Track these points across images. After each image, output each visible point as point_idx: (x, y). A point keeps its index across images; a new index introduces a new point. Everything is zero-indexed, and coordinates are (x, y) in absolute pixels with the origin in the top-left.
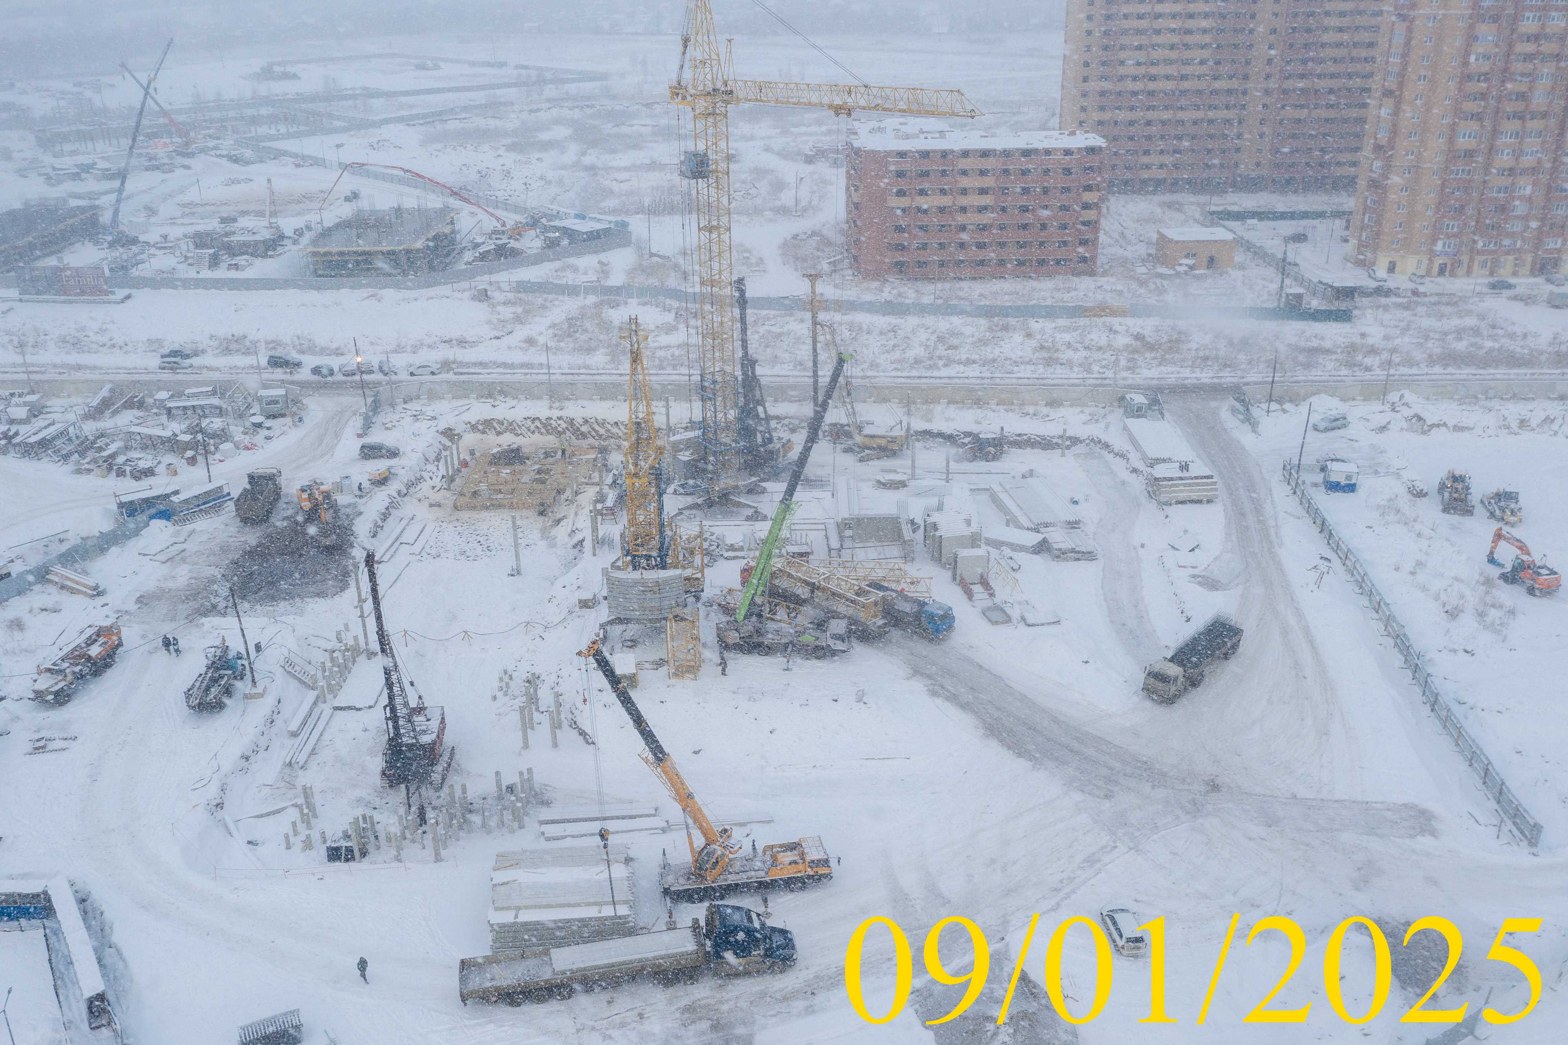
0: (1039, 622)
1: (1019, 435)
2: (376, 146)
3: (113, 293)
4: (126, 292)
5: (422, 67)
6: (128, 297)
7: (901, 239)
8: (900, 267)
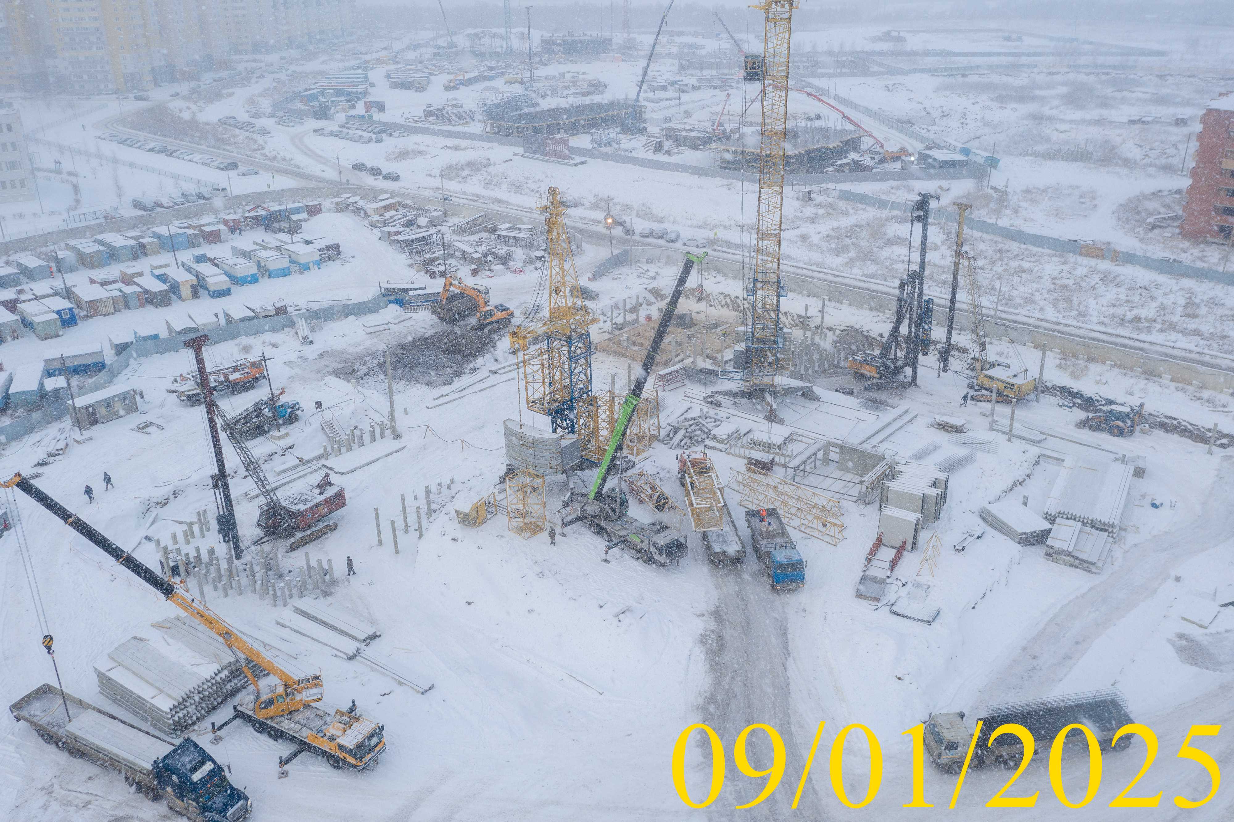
0: (905, 613)
1: (1170, 418)
2: (891, 88)
3: (573, 159)
4: (583, 159)
5: (1008, 39)
6: (583, 163)
7: (1231, 202)
8: (1226, 231)
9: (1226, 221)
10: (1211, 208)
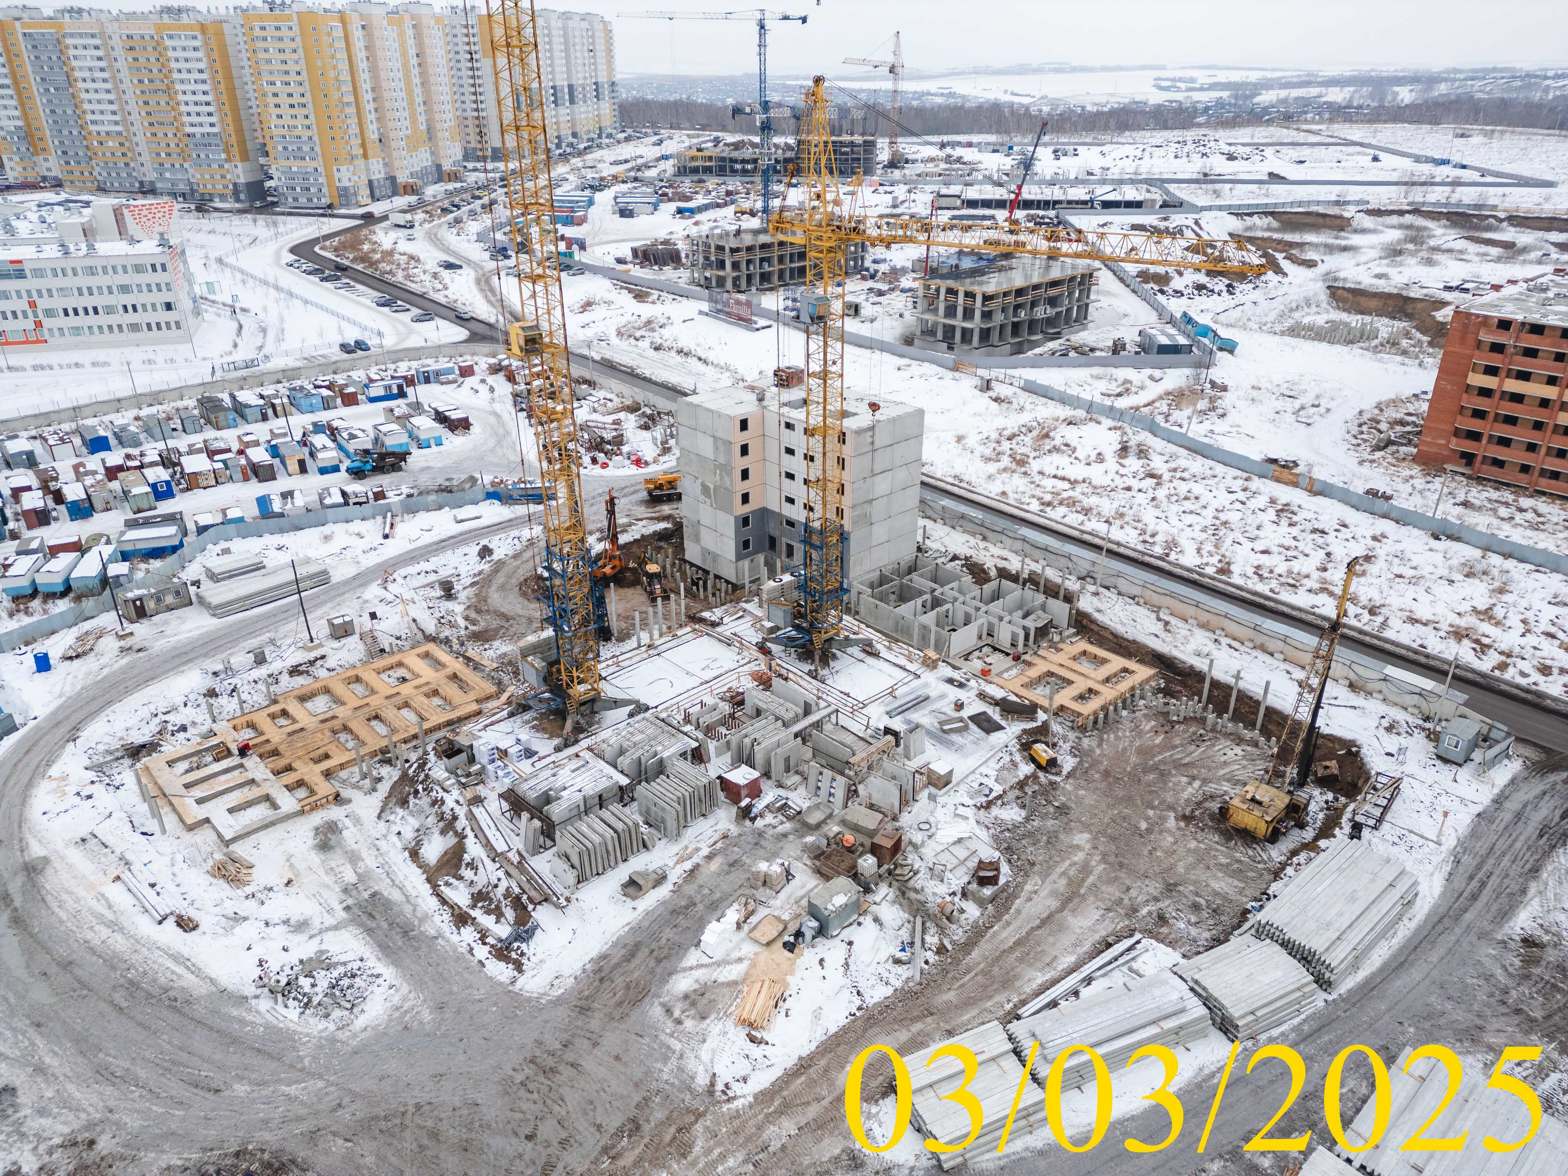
3: (756, 322)
4: (768, 322)
6: (767, 327)
7: (1475, 425)
8: (1468, 458)
9: (1468, 446)
10: (1452, 429)
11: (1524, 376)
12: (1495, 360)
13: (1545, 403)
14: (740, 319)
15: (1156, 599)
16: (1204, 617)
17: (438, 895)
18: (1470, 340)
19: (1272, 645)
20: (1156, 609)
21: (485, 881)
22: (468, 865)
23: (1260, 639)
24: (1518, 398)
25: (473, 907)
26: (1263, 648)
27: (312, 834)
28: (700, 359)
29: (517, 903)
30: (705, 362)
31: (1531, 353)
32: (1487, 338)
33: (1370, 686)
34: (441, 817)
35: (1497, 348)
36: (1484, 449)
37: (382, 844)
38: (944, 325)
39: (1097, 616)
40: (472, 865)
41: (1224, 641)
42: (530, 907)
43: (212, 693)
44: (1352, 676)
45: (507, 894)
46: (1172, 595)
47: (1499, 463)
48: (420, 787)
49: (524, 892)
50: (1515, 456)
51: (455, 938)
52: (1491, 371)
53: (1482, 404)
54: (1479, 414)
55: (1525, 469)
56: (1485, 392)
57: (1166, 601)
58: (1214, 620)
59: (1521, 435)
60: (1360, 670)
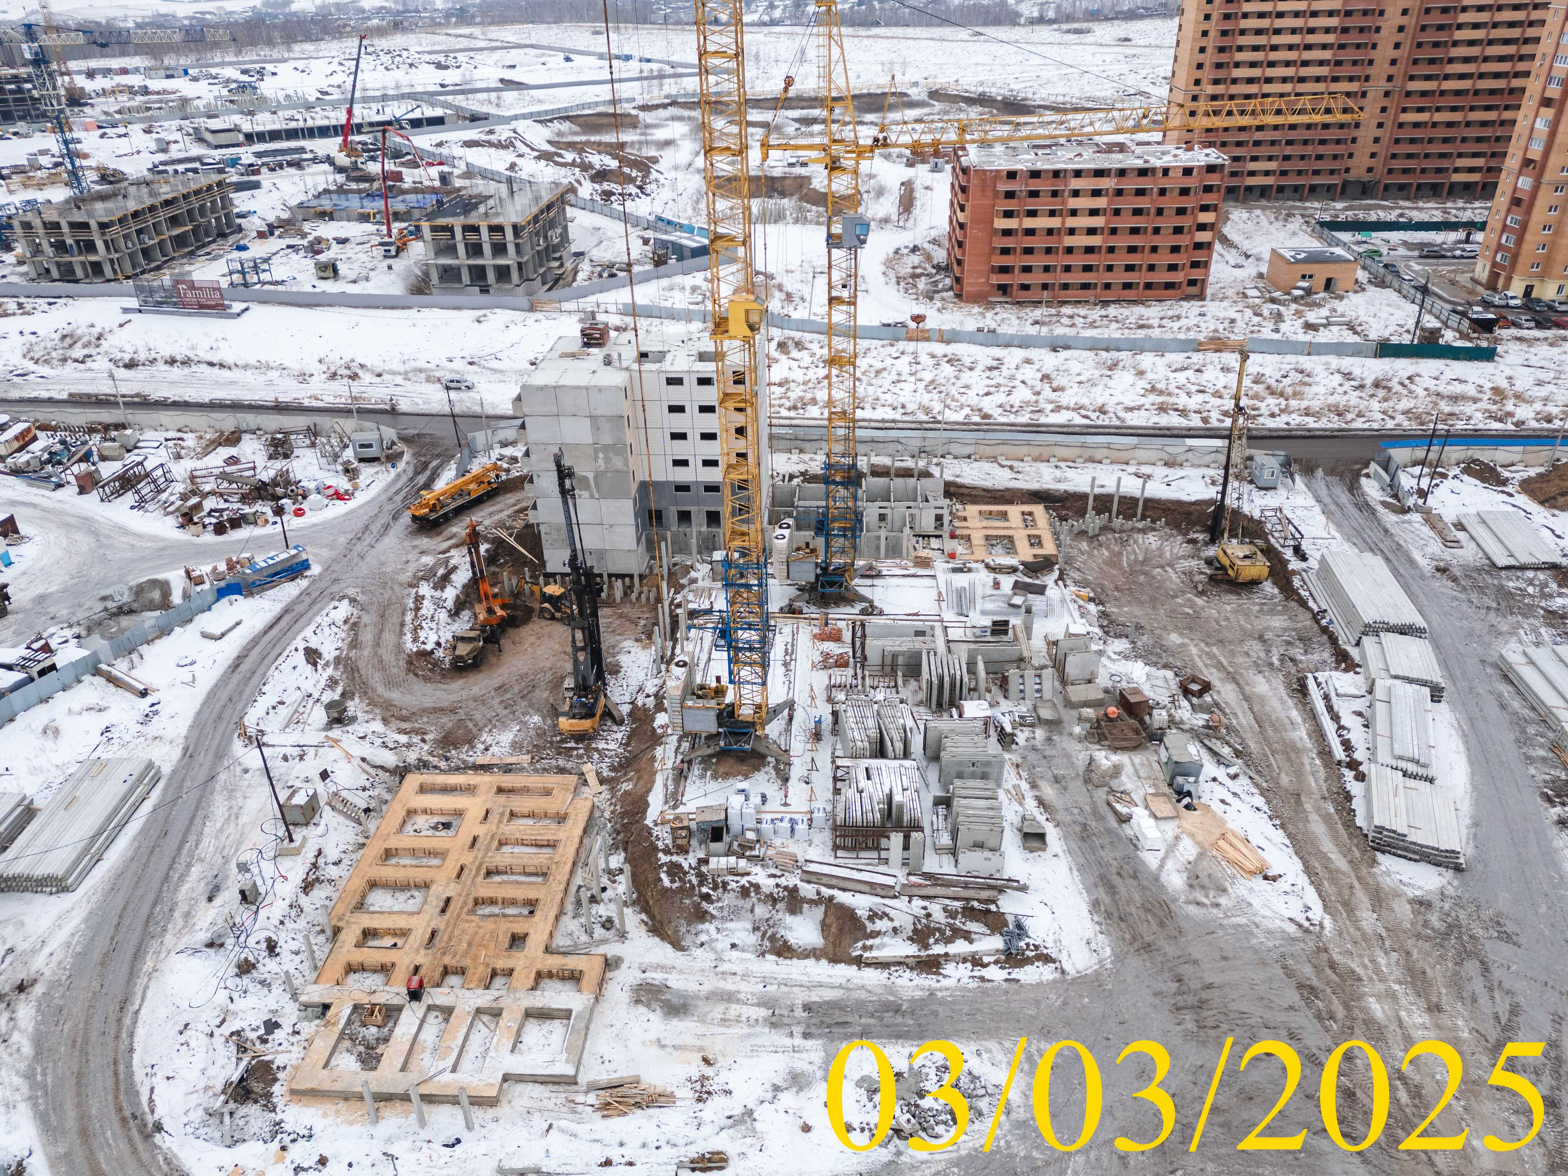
3: (230, 306)
4: (244, 305)
6: (245, 311)
7: (1006, 261)
8: (1003, 289)
9: (1004, 279)
10: (987, 268)
11: (1032, 214)
12: (1011, 205)
13: (1050, 232)
14: (202, 307)
15: (989, 451)
16: (1036, 451)
17: (868, 965)
18: (989, 193)
19: (1098, 454)
20: (994, 459)
21: (911, 919)
22: (871, 918)
23: (1088, 453)
24: (1030, 232)
25: (926, 947)
26: (1092, 460)
27: (642, 1009)
28: (211, 364)
29: (970, 913)
30: (222, 366)
31: (1034, 194)
32: (1004, 186)
33: (1179, 459)
34: (772, 900)
35: (1010, 195)
36: (1016, 279)
37: (724, 967)
38: (470, 267)
39: (959, 480)
40: (874, 916)
41: (1062, 464)
42: (993, 908)
43: (245, 968)
44: (1165, 456)
45: (951, 914)
46: (1004, 443)
47: (1025, 287)
48: (704, 890)
49: (968, 900)
50: (1035, 279)
51: (945, 983)
52: (1008, 214)
53: (1009, 242)
54: (1005, 251)
55: (1045, 287)
56: (1007, 233)
57: (998, 450)
58: (1046, 452)
59: (1037, 261)
60: (1170, 449)
